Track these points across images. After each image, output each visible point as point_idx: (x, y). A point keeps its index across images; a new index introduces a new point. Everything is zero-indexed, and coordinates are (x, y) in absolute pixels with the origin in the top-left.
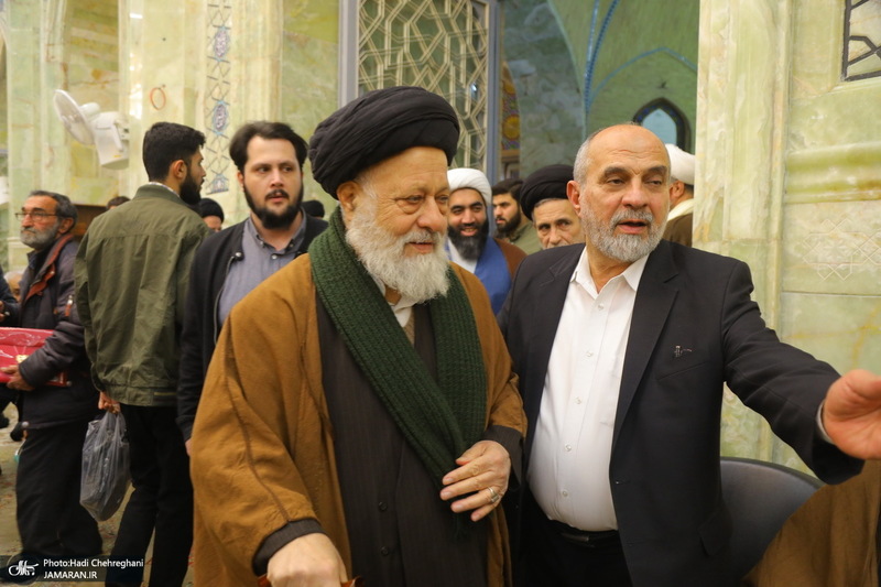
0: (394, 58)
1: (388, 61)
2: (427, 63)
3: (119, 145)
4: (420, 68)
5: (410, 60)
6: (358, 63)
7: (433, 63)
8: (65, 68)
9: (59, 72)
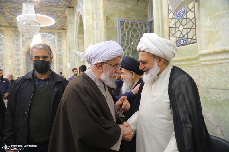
0: (128, 38)
1: (127, 39)
2: (135, 38)
3: (83, 58)
4: (134, 39)
5: (132, 38)
6: (121, 40)
7: (136, 37)
8: (78, 43)
9: (77, 43)
